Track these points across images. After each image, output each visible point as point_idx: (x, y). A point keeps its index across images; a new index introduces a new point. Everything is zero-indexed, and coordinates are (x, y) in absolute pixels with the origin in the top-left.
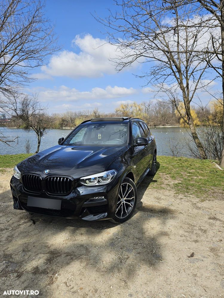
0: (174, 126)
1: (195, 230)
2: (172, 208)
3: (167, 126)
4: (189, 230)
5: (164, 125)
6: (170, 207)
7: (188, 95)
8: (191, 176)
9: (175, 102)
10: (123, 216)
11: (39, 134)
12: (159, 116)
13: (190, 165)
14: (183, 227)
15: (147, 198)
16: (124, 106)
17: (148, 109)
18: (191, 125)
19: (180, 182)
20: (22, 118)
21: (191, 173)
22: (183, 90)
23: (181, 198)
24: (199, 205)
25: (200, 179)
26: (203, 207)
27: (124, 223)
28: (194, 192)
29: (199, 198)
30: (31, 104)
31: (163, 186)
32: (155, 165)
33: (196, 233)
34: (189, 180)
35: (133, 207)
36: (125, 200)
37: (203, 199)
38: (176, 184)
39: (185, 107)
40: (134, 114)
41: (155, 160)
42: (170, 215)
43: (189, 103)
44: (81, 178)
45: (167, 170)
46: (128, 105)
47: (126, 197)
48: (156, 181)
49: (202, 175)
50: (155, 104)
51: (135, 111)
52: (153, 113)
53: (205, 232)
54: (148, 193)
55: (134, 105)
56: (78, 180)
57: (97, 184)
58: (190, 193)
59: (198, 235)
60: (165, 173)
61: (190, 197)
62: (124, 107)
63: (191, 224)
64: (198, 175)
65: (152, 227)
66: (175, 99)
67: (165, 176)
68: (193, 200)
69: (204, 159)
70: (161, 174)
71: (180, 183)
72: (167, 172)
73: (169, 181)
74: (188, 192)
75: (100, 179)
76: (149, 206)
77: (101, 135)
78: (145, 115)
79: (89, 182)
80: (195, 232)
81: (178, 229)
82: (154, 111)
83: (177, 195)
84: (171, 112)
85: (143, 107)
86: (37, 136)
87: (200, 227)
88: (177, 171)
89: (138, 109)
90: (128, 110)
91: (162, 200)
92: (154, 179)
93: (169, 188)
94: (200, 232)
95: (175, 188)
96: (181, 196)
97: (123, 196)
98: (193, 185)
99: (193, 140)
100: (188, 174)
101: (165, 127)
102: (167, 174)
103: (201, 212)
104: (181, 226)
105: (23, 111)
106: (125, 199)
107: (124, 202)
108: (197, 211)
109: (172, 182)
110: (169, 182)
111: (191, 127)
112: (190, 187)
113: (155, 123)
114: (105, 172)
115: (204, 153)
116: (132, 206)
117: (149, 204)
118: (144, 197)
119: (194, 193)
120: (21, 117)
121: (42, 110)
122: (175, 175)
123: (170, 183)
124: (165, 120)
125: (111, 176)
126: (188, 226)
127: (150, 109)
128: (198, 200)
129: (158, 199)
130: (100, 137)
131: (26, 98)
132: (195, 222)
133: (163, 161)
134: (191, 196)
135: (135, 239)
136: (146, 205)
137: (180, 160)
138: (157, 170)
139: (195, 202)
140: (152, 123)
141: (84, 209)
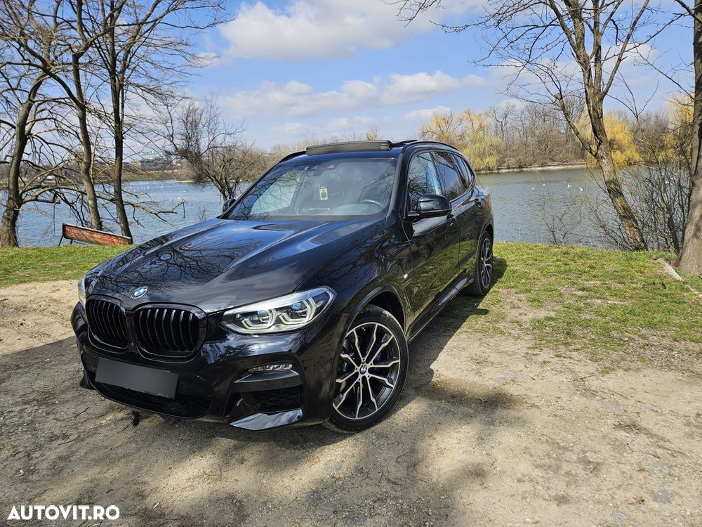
0: (569, 167)
1: (567, 461)
2: (513, 390)
3: (551, 168)
4: (547, 461)
5: (542, 165)
6: (507, 387)
7: (599, 77)
8: (587, 298)
9: (562, 98)
10: (361, 413)
11: (227, 193)
12: (532, 141)
13: (592, 267)
14: (533, 451)
15: (450, 358)
16: (442, 121)
17: (502, 125)
18: (604, 161)
19: (553, 314)
20: (186, 157)
21: (588, 290)
22: (584, 64)
23: (545, 362)
24: (594, 383)
25: (613, 307)
26: (606, 391)
27: (366, 431)
28: (586, 344)
29: (596, 361)
30: (204, 121)
31: (501, 325)
32: (488, 267)
33: (568, 473)
34: (579, 310)
35: (397, 387)
36: (371, 371)
37: (608, 365)
38: (539, 321)
39: (589, 111)
40: (468, 139)
41: (488, 255)
42: (500, 412)
43: (601, 100)
44: (226, 313)
45: (523, 281)
46: (451, 117)
47: (372, 362)
48: (485, 312)
49: (617, 294)
50: (522, 113)
51: (469, 132)
52: (517, 135)
53: (595, 468)
54: (455, 344)
55: (466, 115)
56: (219, 316)
57: (273, 329)
58: (573, 347)
59: (572, 479)
60: (514, 290)
61: (571, 358)
62: (442, 123)
63: (558, 443)
64: (607, 294)
65: (442, 447)
66: (560, 91)
67: (514, 298)
68: (577, 368)
69: (637, 249)
70: (505, 291)
71: (551, 319)
72: (522, 288)
73: (521, 311)
74: (567, 344)
75: (284, 314)
76: (449, 384)
77: (326, 190)
78: (496, 140)
79: (250, 323)
80: (565, 467)
81: (515, 456)
82: (517, 130)
83: (536, 351)
84: (563, 131)
85: (490, 121)
86: (222, 199)
87: (585, 452)
88: (549, 284)
89: (476, 126)
90: (451, 129)
91: (488, 366)
92: (481, 306)
93: (515, 332)
94: (578, 470)
95: (535, 331)
96: (545, 355)
97: (363, 359)
98: (586, 325)
99: (610, 200)
100: (580, 293)
101: (546, 168)
102: (521, 292)
103: (594, 404)
104: (526, 448)
105: (188, 138)
106: (369, 366)
107: (367, 374)
108: (583, 400)
109: (531, 314)
110: (520, 314)
111: (603, 165)
112: (577, 330)
113: (520, 159)
114: (297, 296)
115: (637, 233)
116: (393, 387)
117: (452, 376)
118: (442, 356)
119: (585, 346)
120: (184, 153)
121: (230, 134)
122: (542, 296)
123: (523, 318)
124: (547, 152)
125: (315, 306)
126: (547, 448)
127: (508, 125)
128: (592, 367)
129: (480, 362)
130: (323, 197)
131: (191, 108)
132: (570, 436)
133: (517, 258)
134: (574, 354)
135: (384, 483)
136: (443, 378)
137: (567, 253)
138: (493, 282)
139: (583, 375)
140: (512, 161)
141: (236, 397)
